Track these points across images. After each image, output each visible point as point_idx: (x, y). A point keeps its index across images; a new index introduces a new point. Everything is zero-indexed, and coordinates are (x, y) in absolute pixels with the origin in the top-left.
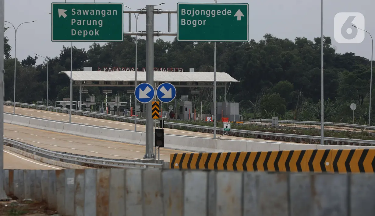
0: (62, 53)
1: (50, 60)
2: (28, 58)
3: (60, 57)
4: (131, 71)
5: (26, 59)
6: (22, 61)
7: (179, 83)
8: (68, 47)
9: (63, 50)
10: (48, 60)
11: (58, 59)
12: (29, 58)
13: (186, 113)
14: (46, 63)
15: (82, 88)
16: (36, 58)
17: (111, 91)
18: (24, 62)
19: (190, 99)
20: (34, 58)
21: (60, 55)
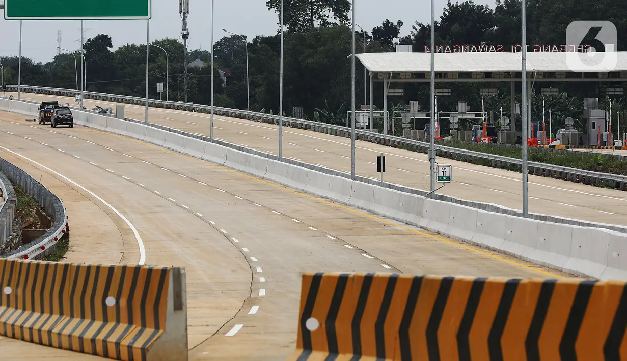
0: (444, 14)
1: (423, 27)
2: (384, 24)
3: (442, 22)
4: (489, 53)
5: (380, 25)
6: (374, 29)
7: (583, 75)
8: (457, 2)
9: (448, 8)
10: (419, 28)
11: (439, 25)
12: (387, 24)
13: (594, 133)
14: (415, 32)
15: (388, 84)
16: (400, 24)
17: (450, 90)
18: (375, 31)
19: (603, 105)
20: (396, 24)
21: (441, 17)
